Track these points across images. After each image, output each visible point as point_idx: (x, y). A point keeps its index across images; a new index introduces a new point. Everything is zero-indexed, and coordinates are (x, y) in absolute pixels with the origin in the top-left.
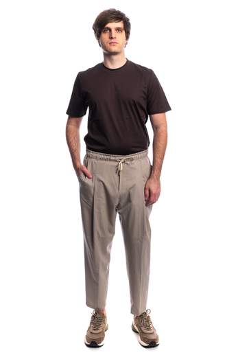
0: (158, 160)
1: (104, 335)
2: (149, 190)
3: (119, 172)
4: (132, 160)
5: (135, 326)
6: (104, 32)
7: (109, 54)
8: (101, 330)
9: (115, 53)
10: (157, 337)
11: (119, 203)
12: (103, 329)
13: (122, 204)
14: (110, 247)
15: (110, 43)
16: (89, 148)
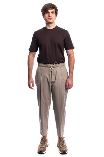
0: (71, 70)
2: (68, 83)
6: (46, 13)
7: (48, 23)
9: (51, 23)
10: (67, 149)
12: (46, 146)
15: (49, 19)
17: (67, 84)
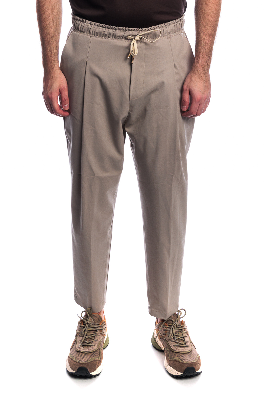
0: (206, 39)
1: (101, 355)
2: (190, 93)
3: (132, 58)
4: (155, 36)
5: (158, 340)
8: (95, 347)
11: (129, 116)
12: (99, 345)
13: (134, 117)
14: (114, 195)
16: (76, 14)
17: (187, 97)
